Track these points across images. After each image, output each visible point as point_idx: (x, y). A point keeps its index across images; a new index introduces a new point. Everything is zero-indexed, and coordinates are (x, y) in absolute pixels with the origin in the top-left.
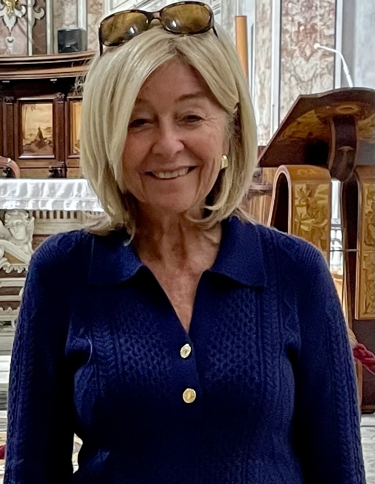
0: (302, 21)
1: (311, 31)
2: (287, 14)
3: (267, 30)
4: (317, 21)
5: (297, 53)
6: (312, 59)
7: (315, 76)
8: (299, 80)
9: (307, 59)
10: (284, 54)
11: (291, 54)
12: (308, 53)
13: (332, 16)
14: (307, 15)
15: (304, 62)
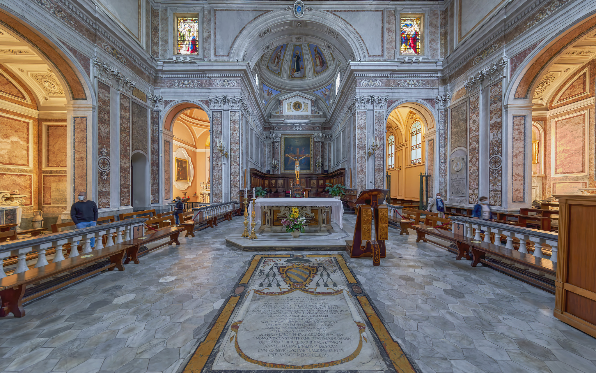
0: (360, 169)
1: (362, 171)
2: (358, 168)
3: (355, 171)
4: (363, 169)
5: (360, 174)
10: (357, 174)
13: (365, 168)
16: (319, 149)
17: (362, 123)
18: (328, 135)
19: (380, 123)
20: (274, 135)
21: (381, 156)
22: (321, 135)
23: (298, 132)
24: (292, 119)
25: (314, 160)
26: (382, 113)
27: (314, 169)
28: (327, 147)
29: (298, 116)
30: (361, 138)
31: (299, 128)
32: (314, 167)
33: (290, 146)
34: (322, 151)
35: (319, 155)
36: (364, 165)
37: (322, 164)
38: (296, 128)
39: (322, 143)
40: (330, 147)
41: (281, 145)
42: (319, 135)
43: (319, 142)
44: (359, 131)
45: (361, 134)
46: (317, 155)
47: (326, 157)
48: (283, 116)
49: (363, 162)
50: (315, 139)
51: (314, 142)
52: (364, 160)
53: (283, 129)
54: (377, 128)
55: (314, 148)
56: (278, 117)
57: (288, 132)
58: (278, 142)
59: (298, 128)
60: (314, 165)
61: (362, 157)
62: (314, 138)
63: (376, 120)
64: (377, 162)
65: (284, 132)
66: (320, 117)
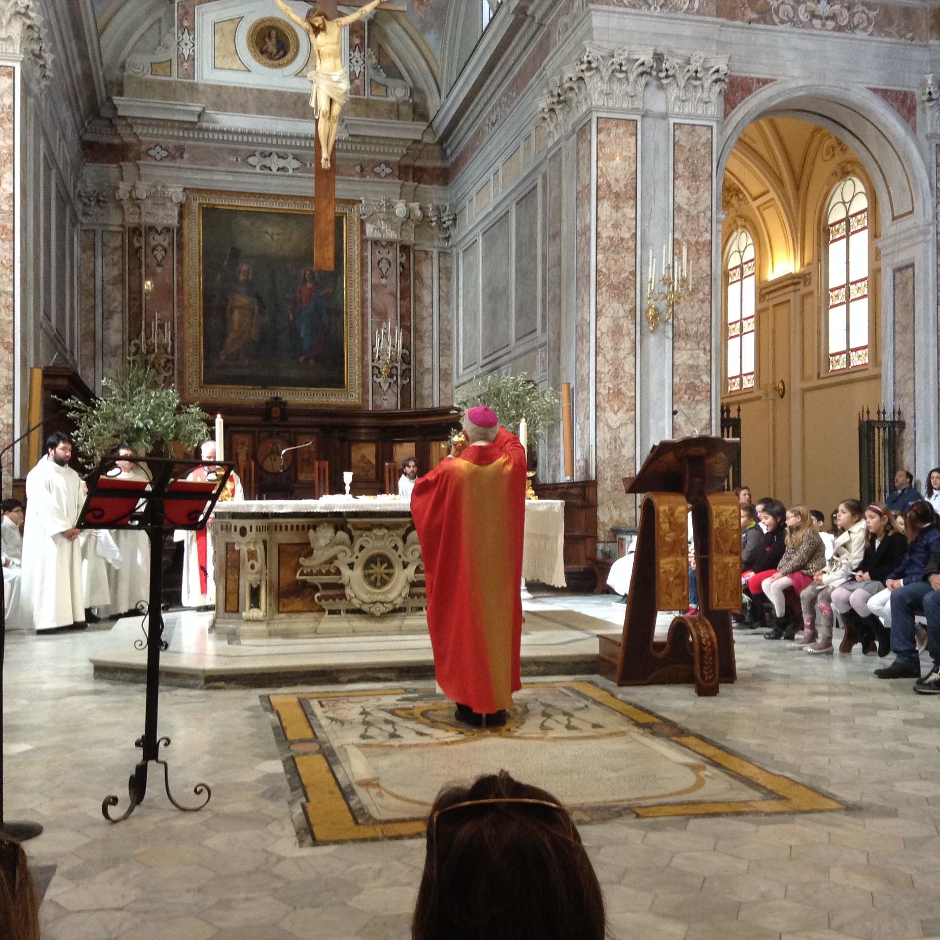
0: (611, 386)
1: (618, 393)
2: (600, 381)
3: (585, 393)
4: (621, 386)
5: (608, 408)
6: (619, 413)
7: (621, 425)
8: (609, 427)
9: (616, 413)
10: (599, 409)
11: (604, 410)
12: (616, 408)
13: (633, 383)
14: (614, 382)
15: (613, 415)
16: (392, 283)
17: (620, 174)
18: (437, 209)
19: (694, 177)
20: (142, 191)
21: (702, 329)
22: (400, 209)
23: (275, 185)
24: (243, 109)
25: (364, 340)
26: (705, 135)
27: (364, 386)
28: (430, 271)
29: (280, 94)
30: (616, 245)
31: (282, 163)
32: (364, 375)
33: (236, 254)
34: (405, 293)
35: (391, 314)
36: (628, 368)
37: (405, 359)
38: (267, 162)
39: (405, 249)
40: (446, 273)
41: (181, 247)
42: (390, 207)
43: (391, 243)
44: (606, 209)
45: (616, 226)
46: (381, 315)
47: (426, 325)
48: (193, 89)
49: (622, 354)
50: (369, 229)
51: (364, 241)
52: (626, 344)
53: (193, 160)
54: (682, 201)
55: (363, 272)
56: (168, 91)
57: (220, 179)
58: (167, 229)
59: (275, 163)
60: (364, 366)
61: (617, 332)
62: (362, 223)
63: (680, 166)
64: (683, 357)
65: (200, 179)
66: (395, 111)
